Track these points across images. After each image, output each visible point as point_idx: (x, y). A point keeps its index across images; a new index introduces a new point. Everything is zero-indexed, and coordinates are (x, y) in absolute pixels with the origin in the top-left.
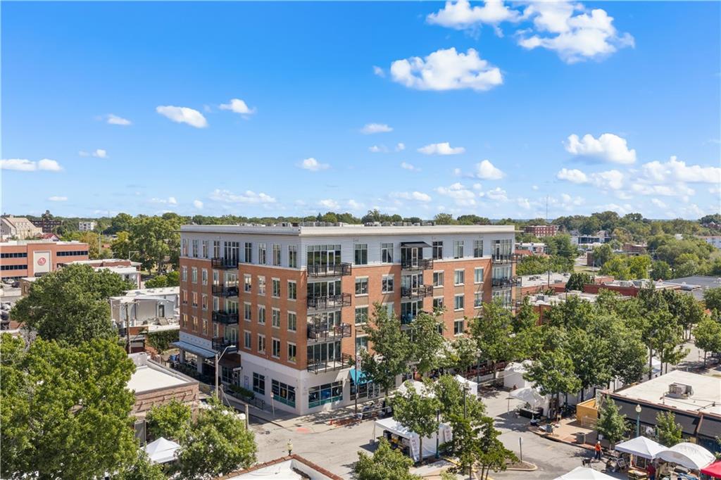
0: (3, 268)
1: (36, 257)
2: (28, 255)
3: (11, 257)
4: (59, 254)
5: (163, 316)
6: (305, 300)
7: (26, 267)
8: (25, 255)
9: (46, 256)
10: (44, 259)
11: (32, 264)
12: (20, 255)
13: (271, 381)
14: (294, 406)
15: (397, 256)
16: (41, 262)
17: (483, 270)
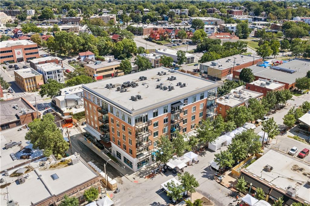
0: (1, 58)
1: (16, 51)
2: (12, 51)
3: (5, 52)
4: (25, 49)
5: (77, 104)
6: (135, 136)
7: (12, 56)
8: (11, 51)
9: (20, 50)
10: (19, 52)
11: (15, 55)
12: (9, 51)
13: (123, 157)
14: (132, 168)
15: (169, 109)
16: (19, 53)
17: (203, 103)
